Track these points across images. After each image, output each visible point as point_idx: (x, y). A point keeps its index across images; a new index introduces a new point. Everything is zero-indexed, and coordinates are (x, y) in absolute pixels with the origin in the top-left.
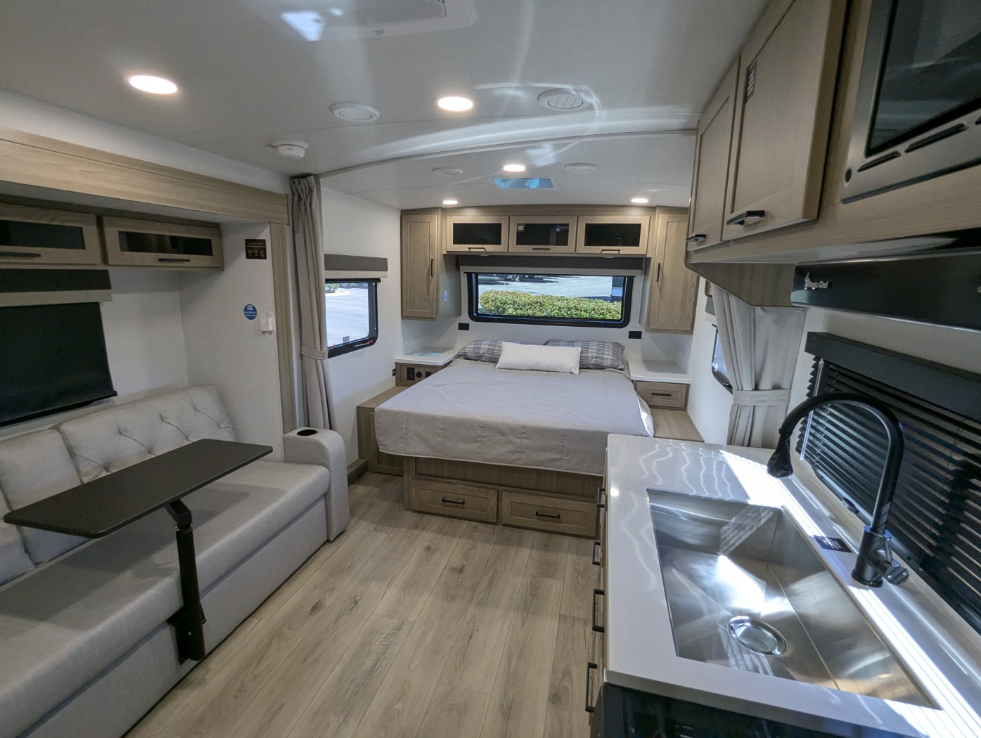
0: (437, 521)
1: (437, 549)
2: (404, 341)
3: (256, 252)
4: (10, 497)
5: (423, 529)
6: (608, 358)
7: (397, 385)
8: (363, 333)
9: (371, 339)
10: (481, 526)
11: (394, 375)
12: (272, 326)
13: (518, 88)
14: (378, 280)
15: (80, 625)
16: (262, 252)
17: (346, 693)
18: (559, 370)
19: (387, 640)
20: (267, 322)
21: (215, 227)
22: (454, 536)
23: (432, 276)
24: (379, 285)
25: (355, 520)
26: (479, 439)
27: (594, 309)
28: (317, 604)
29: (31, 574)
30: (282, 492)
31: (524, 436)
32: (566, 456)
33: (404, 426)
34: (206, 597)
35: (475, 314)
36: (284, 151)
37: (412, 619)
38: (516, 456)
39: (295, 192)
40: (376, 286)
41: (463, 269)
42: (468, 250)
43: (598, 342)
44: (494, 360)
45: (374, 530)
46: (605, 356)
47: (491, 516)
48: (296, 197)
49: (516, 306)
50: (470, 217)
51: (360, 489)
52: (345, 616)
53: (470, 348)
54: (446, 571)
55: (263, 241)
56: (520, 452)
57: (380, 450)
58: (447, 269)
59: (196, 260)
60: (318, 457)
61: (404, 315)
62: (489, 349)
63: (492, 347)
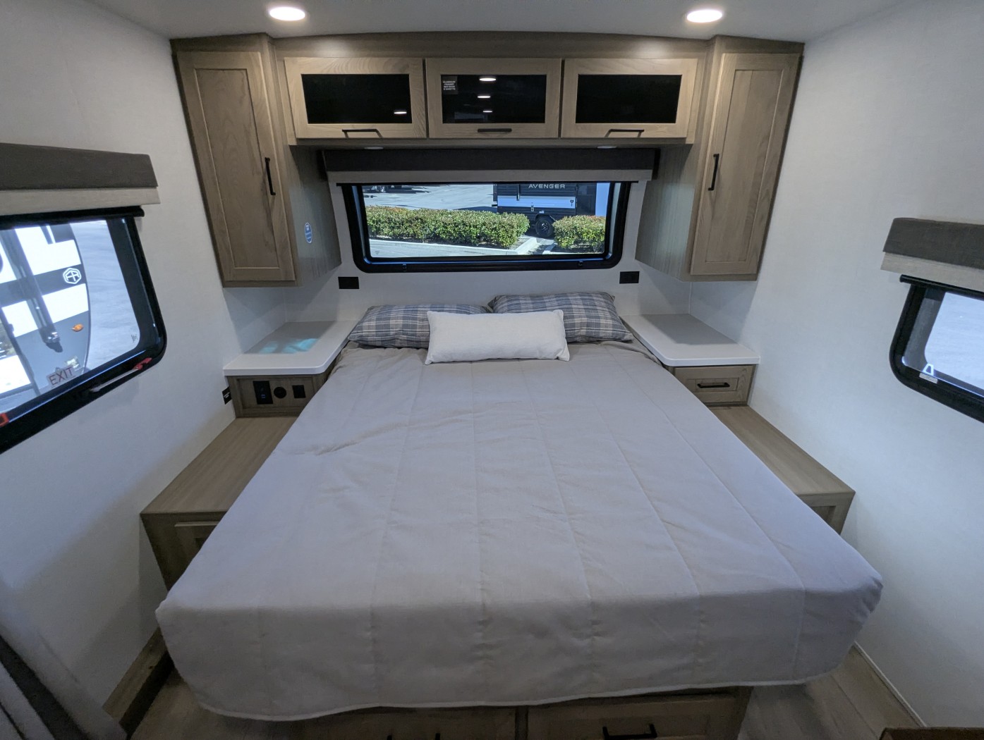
7: (238, 416)
9: (150, 351)
11: (226, 401)
14: (137, 211)
23: (273, 193)
24: (141, 221)
32: (703, 657)
35: (366, 260)
38: (582, 677)
40: (132, 225)
41: (336, 177)
42: (343, 135)
44: (420, 345)
46: (603, 321)
53: (369, 327)
56: (590, 667)
58: (302, 178)
61: (227, 278)
62: (405, 326)
63: (410, 322)
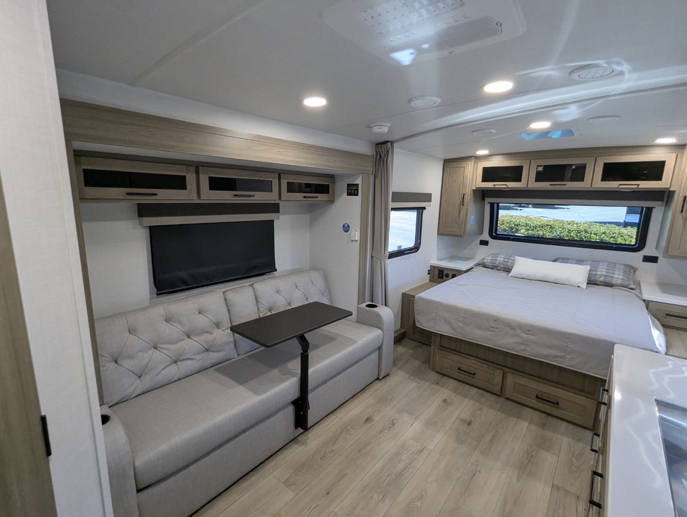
0: (453, 383)
1: (452, 403)
2: (438, 251)
3: (353, 191)
4: (232, 318)
5: (442, 386)
6: (618, 277)
7: (430, 281)
8: (411, 244)
9: (416, 248)
10: (487, 395)
11: (428, 274)
12: (357, 237)
13: (552, 69)
14: (424, 208)
15: (256, 392)
16: (356, 191)
17: (384, 481)
18: (567, 283)
19: (412, 456)
20: (355, 235)
21: (332, 177)
22: (466, 397)
23: (463, 205)
24: (425, 211)
25: (395, 369)
26: (492, 329)
27: (604, 233)
28: (369, 417)
29: (235, 359)
30: (355, 342)
31: (530, 332)
32: (568, 355)
33: (435, 311)
34: (311, 394)
35: (494, 234)
36: (376, 130)
37: (431, 447)
38: (523, 347)
39: (378, 153)
40: (422, 212)
41: (488, 200)
42: (493, 186)
43: (608, 263)
44: (508, 270)
45: (408, 378)
46: (616, 276)
47: (497, 389)
48: (378, 157)
49: (528, 228)
50: (497, 162)
51: (401, 349)
52: (386, 431)
53: (488, 259)
54: (458, 421)
55: (357, 185)
56: (525, 344)
57: (417, 325)
58: (475, 201)
59: (321, 197)
60: (376, 322)
61: (439, 232)
62: (504, 261)
63: (507, 260)
